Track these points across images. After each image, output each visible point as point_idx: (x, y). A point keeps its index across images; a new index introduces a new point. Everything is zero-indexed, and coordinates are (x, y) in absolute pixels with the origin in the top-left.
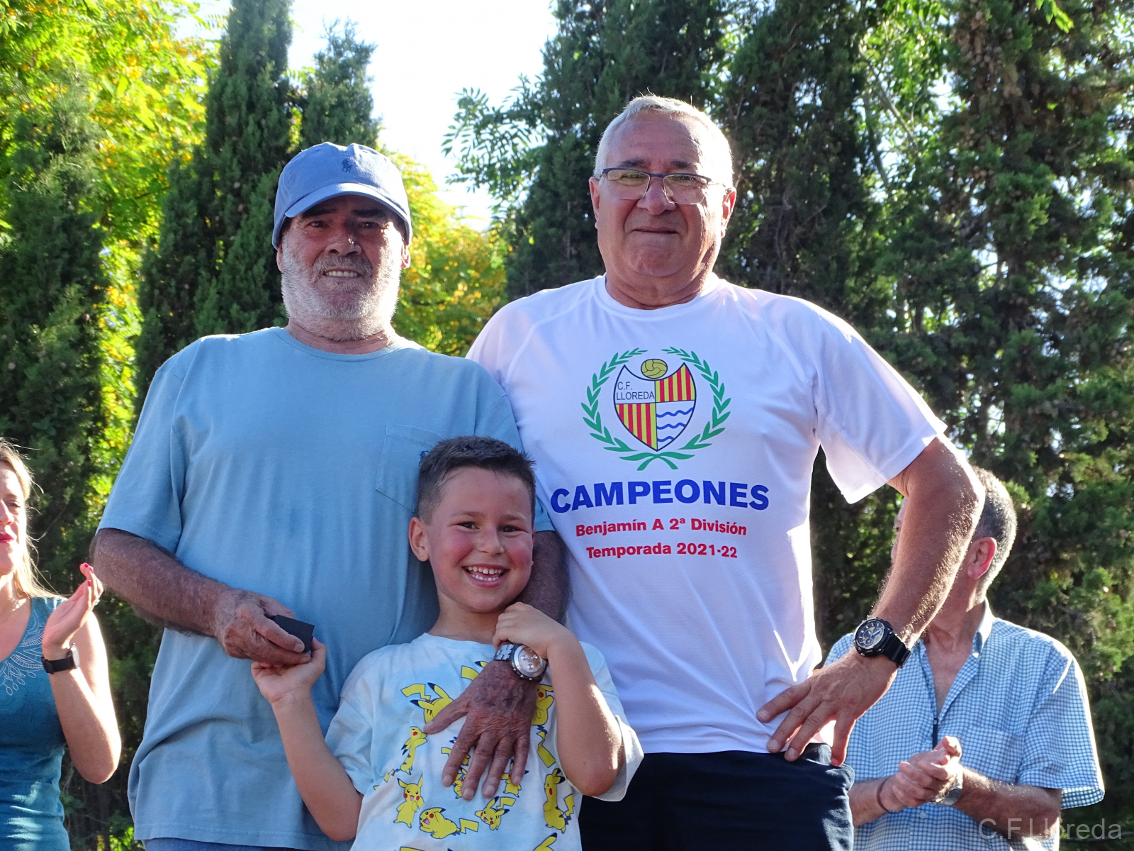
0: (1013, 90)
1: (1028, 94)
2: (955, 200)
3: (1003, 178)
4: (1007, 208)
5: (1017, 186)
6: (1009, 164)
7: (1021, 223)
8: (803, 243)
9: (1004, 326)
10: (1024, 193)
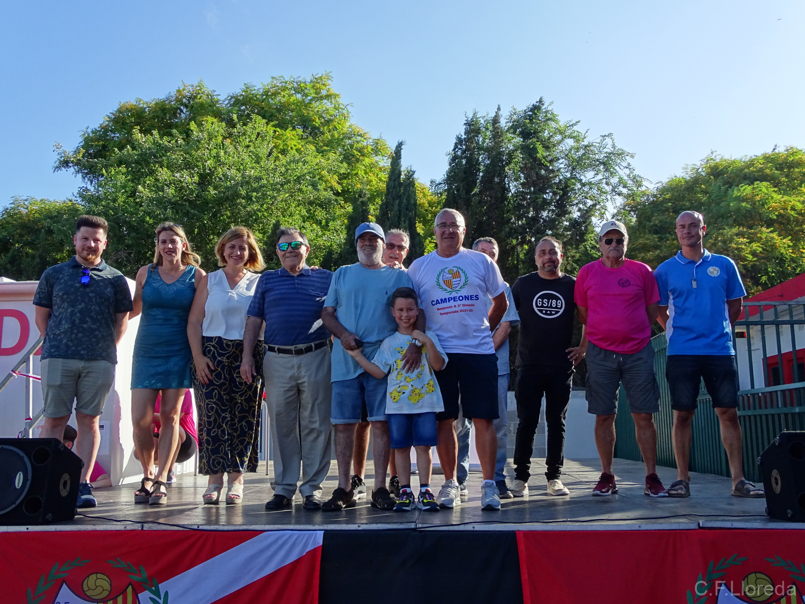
0: (535, 178)
1: (538, 179)
2: (524, 199)
3: (533, 196)
4: (534, 201)
5: (536, 197)
6: (534, 192)
7: (537, 204)
8: (496, 208)
9: (534, 223)
10: (537, 198)
